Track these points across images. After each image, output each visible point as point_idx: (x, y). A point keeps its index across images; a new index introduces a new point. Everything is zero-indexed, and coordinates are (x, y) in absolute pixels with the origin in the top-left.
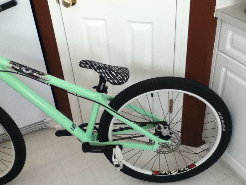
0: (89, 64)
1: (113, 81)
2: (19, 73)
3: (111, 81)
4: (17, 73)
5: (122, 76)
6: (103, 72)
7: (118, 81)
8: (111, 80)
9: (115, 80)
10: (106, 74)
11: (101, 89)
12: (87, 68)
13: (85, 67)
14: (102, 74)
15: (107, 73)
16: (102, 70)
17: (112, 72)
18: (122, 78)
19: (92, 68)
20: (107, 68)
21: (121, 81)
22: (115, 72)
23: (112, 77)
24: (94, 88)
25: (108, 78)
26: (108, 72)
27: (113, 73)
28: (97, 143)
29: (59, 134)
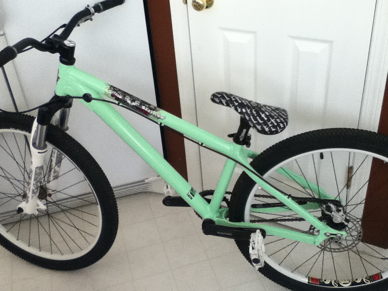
0: (227, 98)
1: (261, 128)
2: (121, 104)
3: (259, 127)
4: (118, 104)
5: (276, 122)
6: (247, 112)
7: (270, 128)
8: (258, 125)
9: (265, 127)
10: (251, 117)
11: (241, 138)
12: (223, 104)
13: (220, 102)
14: (244, 116)
15: (253, 115)
16: (246, 110)
17: (261, 113)
18: (276, 124)
19: (230, 105)
20: (254, 108)
21: (274, 129)
22: (265, 115)
23: (261, 122)
24: (230, 136)
25: (255, 122)
26: (254, 113)
27: (263, 116)
28: (226, 222)
29: (168, 203)
